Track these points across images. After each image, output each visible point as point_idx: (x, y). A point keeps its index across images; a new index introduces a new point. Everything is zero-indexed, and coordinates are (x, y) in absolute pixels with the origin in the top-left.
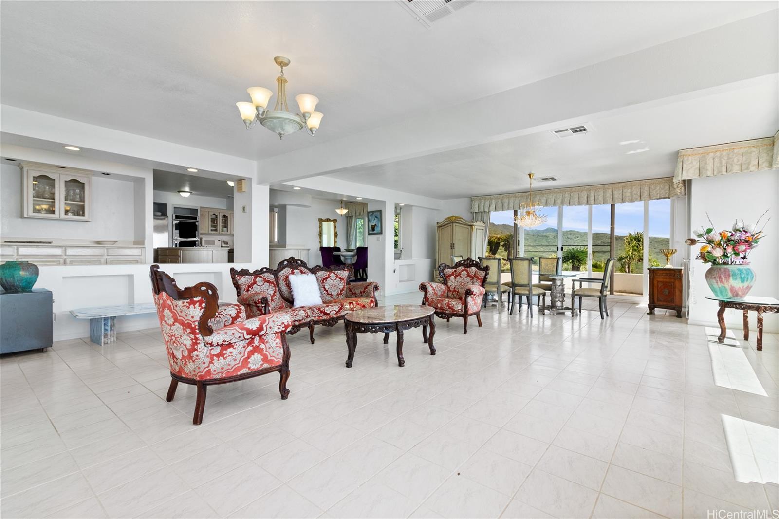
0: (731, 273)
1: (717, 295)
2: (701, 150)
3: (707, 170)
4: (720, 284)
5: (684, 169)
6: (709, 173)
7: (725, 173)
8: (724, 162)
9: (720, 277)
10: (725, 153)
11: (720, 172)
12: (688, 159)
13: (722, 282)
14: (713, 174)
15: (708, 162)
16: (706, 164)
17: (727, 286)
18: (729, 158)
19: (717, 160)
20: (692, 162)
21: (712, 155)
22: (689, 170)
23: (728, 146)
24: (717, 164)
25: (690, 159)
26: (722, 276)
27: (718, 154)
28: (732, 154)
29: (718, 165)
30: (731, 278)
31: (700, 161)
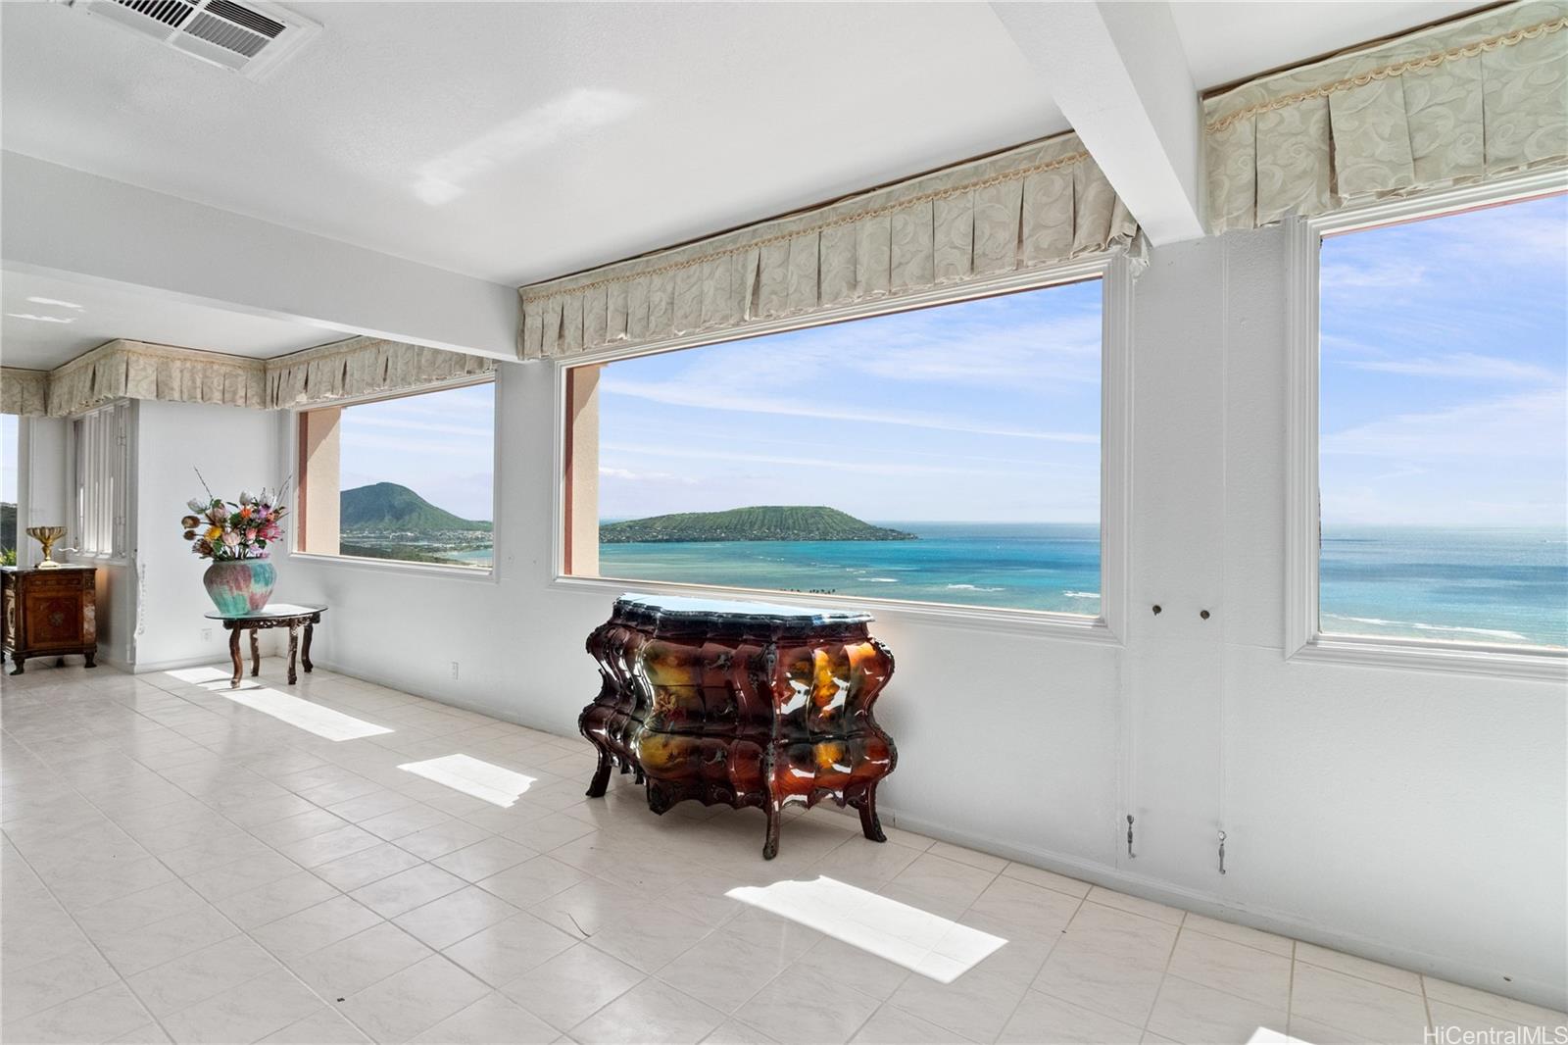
0: (252, 573)
1: (222, 611)
2: (160, 350)
3: (172, 389)
4: (235, 592)
5: (130, 378)
6: (176, 395)
7: (200, 400)
8: (198, 383)
9: (237, 579)
10: (199, 366)
11: (192, 397)
12: (137, 361)
13: (239, 588)
14: (182, 397)
15: (173, 376)
16: (171, 377)
17: (246, 594)
18: (205, 376)
19: (187, 375)
20: (144, 369)
21: (178, 363)
22: (140, 381)
23: (204, 356)
24: (187, 383)
25: (141, 362)
26: (239, 578)
27: (188, 365)
28: (210, 371)
29: (190, 383)
30: (253, 580)
31: (160, 369)
